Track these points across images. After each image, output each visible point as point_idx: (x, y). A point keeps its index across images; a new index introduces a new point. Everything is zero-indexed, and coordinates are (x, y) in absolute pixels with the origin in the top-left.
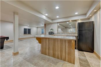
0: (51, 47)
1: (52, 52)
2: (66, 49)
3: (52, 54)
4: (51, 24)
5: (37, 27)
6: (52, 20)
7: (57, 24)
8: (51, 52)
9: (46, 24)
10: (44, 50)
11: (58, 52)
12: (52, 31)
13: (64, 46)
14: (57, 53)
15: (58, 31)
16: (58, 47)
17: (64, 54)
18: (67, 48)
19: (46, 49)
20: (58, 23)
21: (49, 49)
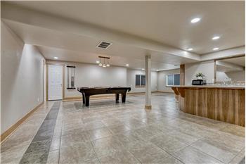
0: (205, 102)
1: (207, 109)
2: (234, 104)
3: (207, 112)
4: (198, 63)
5: (158, 72)
6: (201, 55)
7: (214, 63)
8: (205, 110)
9: (184, 65)
10: (190, 107)
11: (218, 110)
12: (200, 78)
13: (231, 101)
14: (216, 112)
15: (215, 78)
16: (219, 102)
17: (230, 113)
18: (237, 103)
19: (194, 105)
20: (215, 60)
21: (199, 105)
